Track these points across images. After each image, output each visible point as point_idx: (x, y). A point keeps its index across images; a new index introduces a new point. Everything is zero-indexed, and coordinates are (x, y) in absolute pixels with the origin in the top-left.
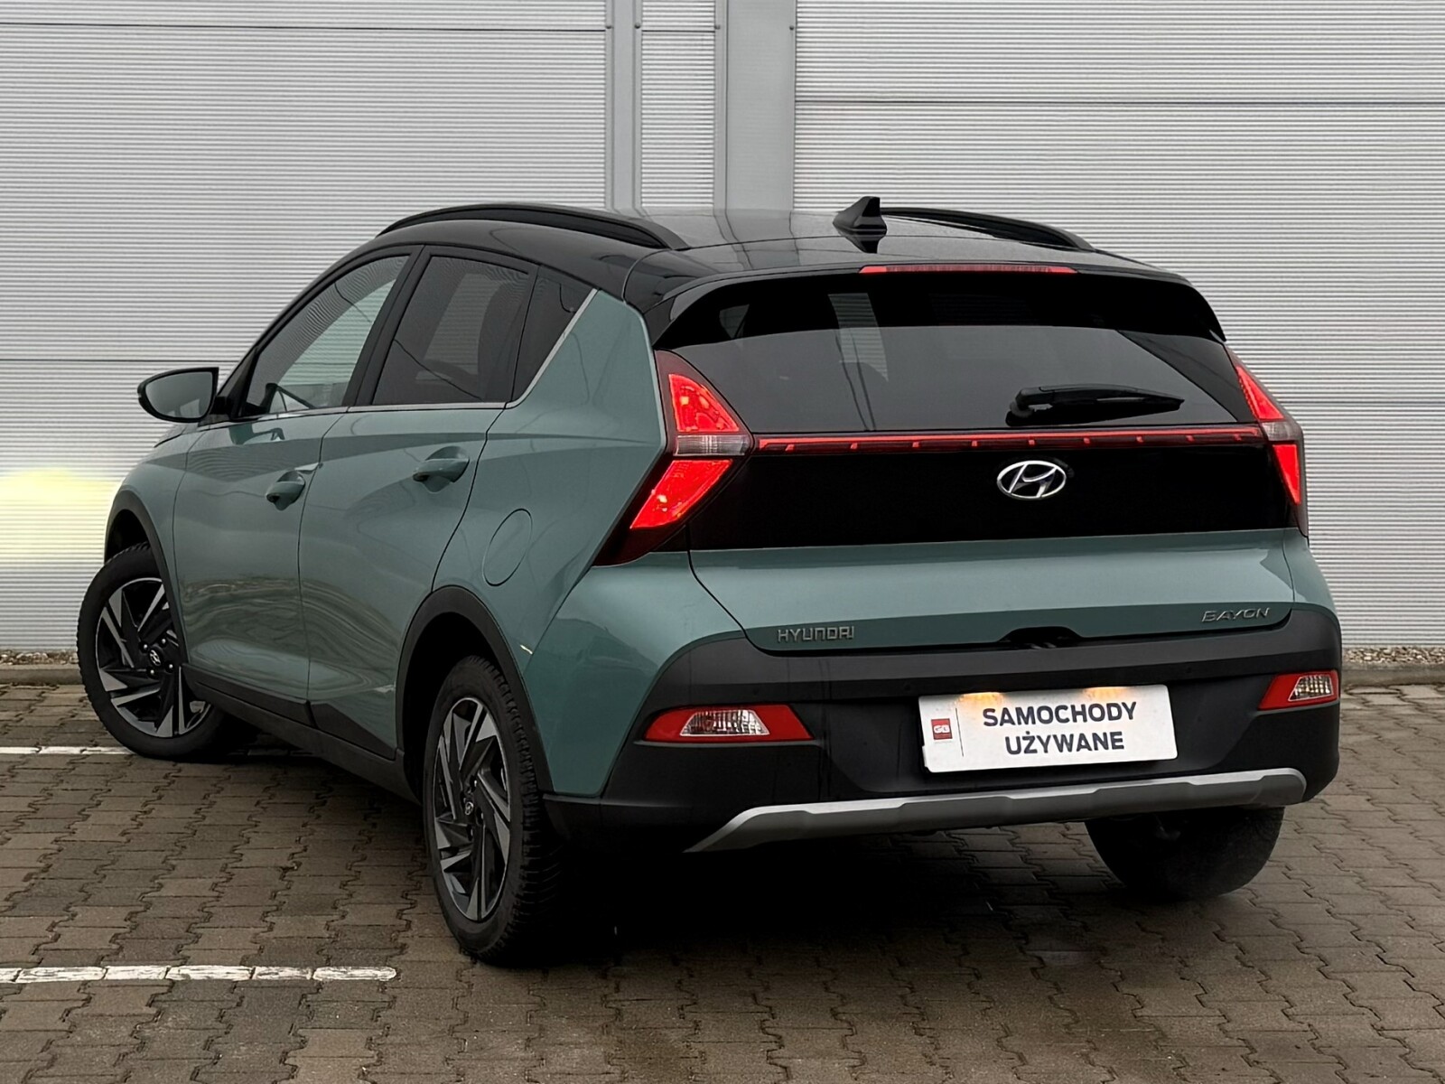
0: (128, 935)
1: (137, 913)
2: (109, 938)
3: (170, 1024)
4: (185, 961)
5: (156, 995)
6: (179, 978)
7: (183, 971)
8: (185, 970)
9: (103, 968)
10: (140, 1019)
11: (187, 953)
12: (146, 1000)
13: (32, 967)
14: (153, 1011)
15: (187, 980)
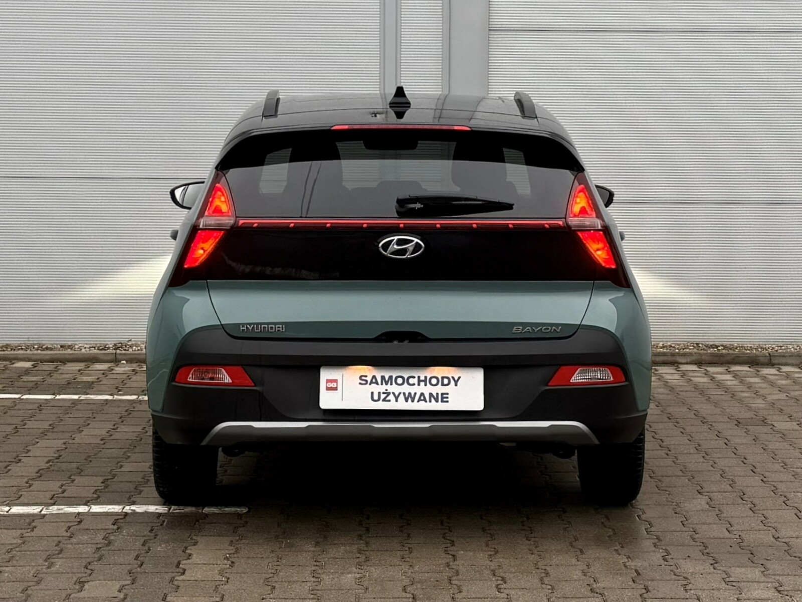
0: (103, 490)
1: (108, 479)
2: (93, 491)
3: (124, 534)
4: (134, 503)
5: (118, 519)
6: (130, 511)
7: (132, 508)
8: (133, 507)
9: (89, 506)
10: (109, 532)
11: (135, 499)
12: (111, 522)
13: (50, 506)
14: (115, 527)
15: (134, 512)
